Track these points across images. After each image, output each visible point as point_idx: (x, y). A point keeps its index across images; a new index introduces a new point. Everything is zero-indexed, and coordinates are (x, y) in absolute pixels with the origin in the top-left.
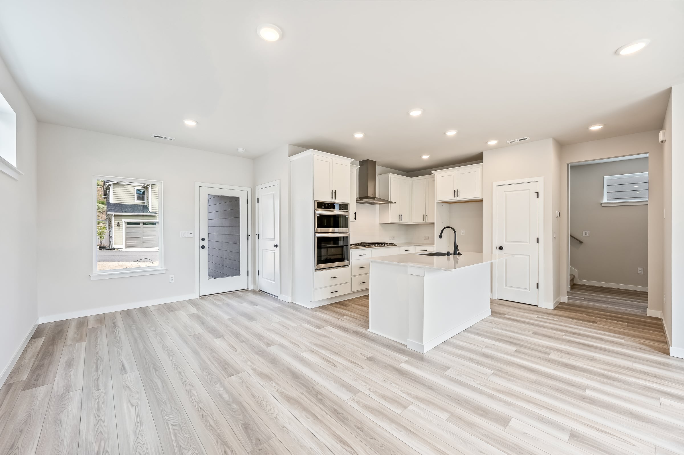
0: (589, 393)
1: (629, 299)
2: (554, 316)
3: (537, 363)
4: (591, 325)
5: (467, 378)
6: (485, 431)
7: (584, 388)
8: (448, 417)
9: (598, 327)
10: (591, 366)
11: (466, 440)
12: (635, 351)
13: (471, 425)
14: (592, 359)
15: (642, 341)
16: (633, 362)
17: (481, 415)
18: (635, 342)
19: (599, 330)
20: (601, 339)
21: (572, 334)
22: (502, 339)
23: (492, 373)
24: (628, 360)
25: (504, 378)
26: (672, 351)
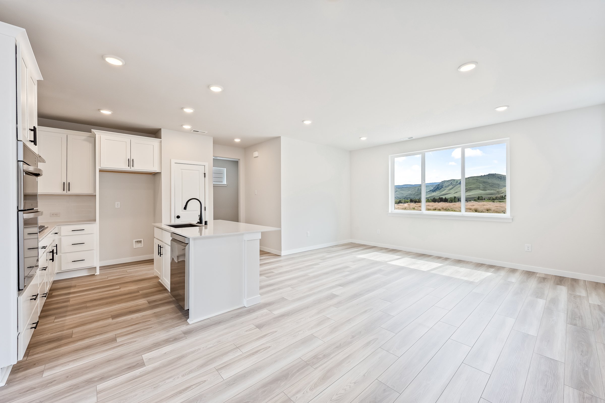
26: (283, 253)
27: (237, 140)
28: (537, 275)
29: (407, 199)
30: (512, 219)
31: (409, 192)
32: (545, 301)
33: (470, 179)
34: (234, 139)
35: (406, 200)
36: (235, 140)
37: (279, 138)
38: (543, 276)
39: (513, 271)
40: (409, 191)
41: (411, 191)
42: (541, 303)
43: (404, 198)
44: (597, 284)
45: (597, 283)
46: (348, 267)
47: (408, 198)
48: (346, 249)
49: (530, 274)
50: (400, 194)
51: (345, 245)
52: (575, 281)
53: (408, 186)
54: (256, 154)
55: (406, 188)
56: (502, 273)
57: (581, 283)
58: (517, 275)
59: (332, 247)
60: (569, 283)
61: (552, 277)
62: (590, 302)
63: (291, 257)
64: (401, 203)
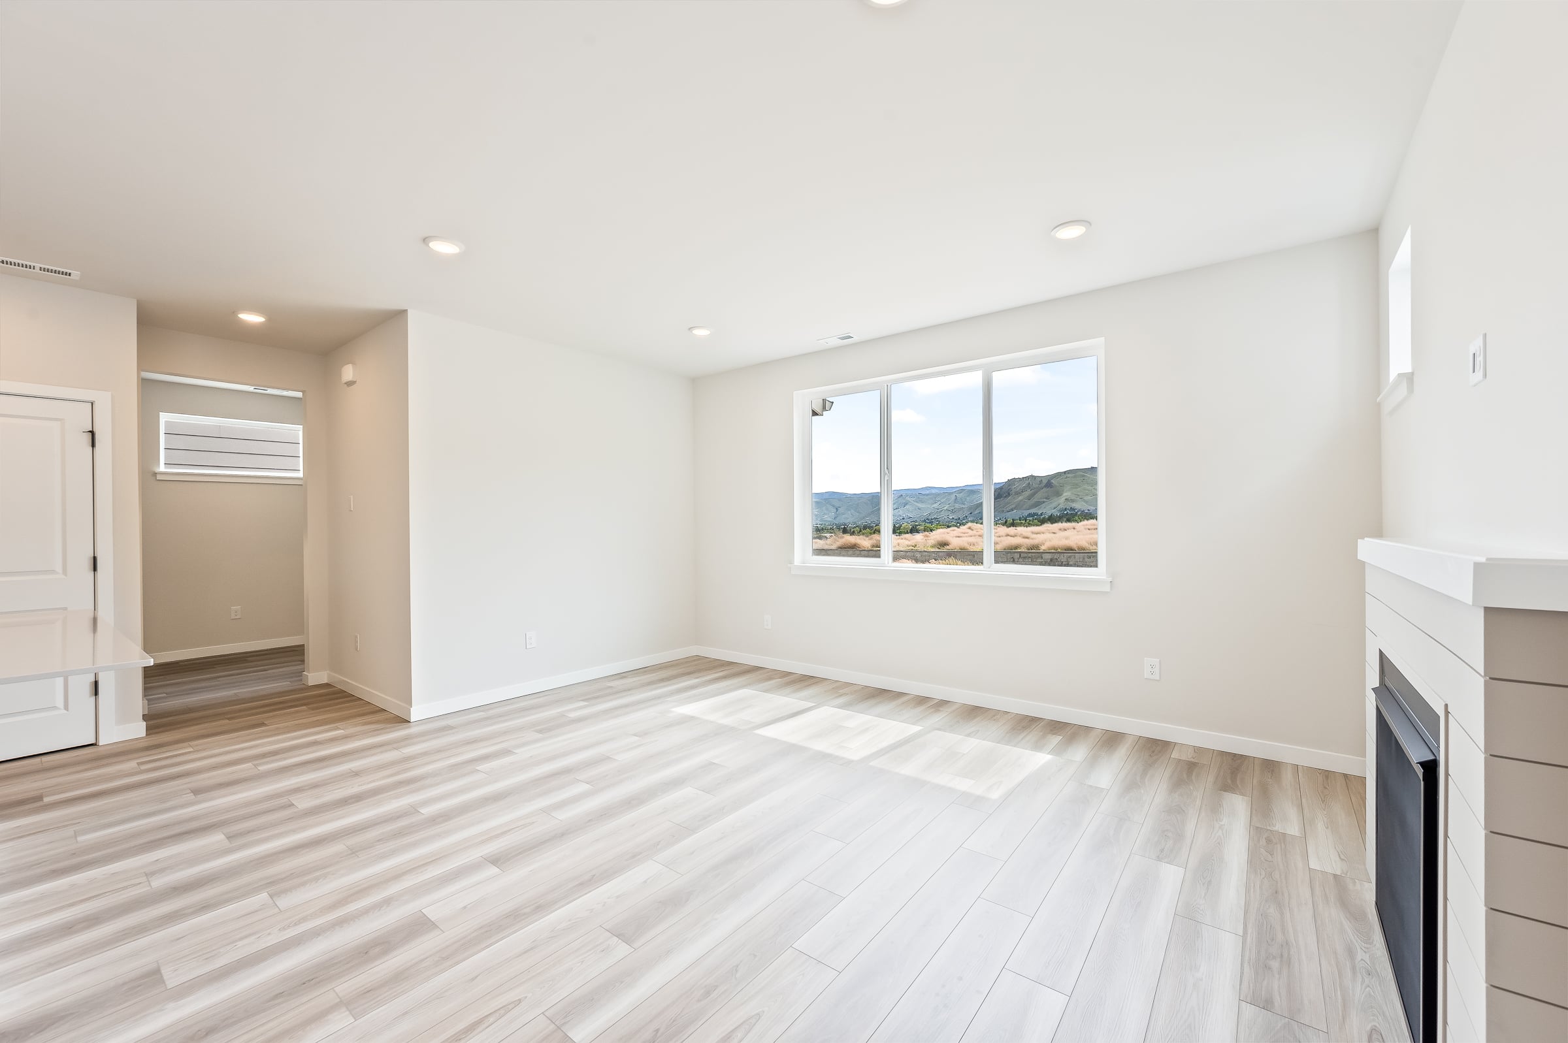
0: (427, 811)
1: (246, 670)
2: (176, 746)
3: (304, 828)
4: (263, 731)
5: (240, 944)
6: (428, 959)
7: (413, 810)
8: (348, 1013)
9: (278, 728)
10: (371, 782)
11: (437, 994)
12: (378, 735)
13: (399, 978)
14: (356, 774)
15: (359, 720)
16: (396, 749)
17: (385, 952)
18: (356, 725)
19: (289, 732)
20: (315, 743)
21: (262, 758)
22: (152, 842)
23: (270, 899)
24: (386, 751)
25: (303, 884)
26: (416, 713)
27: (252, 318)
28: (1175, 755)
29: (931, 523)
30: (1109, 584)
31: (935, 505)
32: (1182, 870)
33: (1069, 475)
34: (234, 313)
35: (928, 525)
36: (239, 316)
37: (401, 314)
38: (1187, 756)
39: (1112, 739)
40: (936, 503)
41: (939, 503)
42: (1171, 876)
43: (925, 521)
44: (1327, 777)
45: (1327, 775)
46: (608, 758)
47: (933, 521)
48: (662, 680)
49: (1155, 748)
50: (915, 509)
51: (672, 666)
52: (1271, 767)
53: (934, 491)
54: (348, 373)
55: (927, 495)
56: (1079, 753)
57: (1287, 777)
58: (1123, 751)
59: (621, 676)
60: (1255, 782)
61: (1213, 760)
62: (1314, 864)
63: (442, 726)
64: (918, 532)
